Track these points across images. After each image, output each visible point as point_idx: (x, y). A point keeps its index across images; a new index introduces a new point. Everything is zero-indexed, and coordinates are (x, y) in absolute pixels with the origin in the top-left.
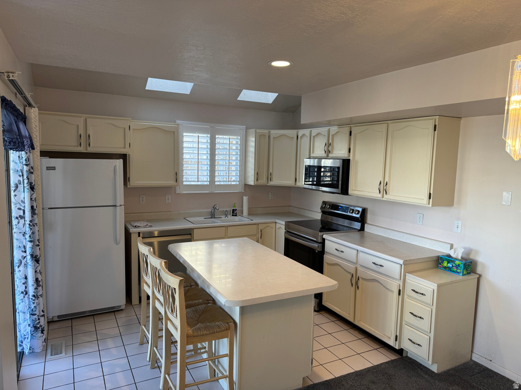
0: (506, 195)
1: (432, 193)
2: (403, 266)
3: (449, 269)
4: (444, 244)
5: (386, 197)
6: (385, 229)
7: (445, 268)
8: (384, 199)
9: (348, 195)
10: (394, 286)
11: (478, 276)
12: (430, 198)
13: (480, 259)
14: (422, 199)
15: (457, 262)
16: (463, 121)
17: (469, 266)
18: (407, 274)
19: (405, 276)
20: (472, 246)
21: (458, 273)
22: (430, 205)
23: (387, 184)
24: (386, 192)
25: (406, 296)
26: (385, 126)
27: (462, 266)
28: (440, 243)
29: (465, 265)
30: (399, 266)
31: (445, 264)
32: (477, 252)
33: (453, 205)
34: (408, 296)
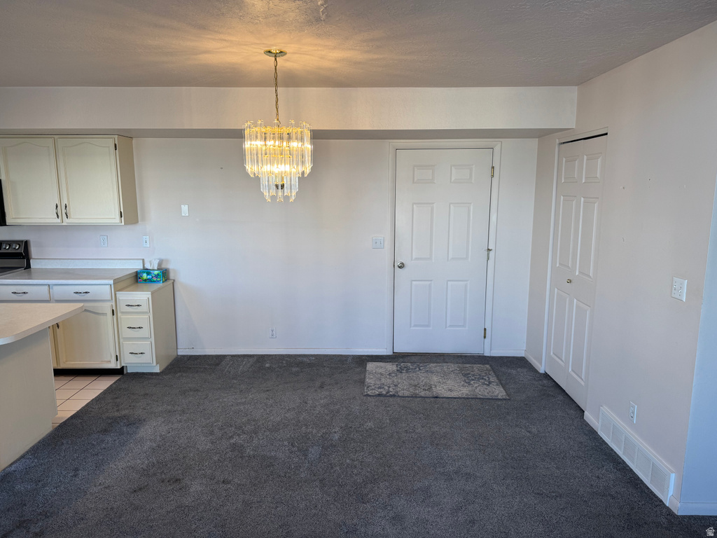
0: (185, 208)
1: (122, 211)
2: (112, 286)
3: (149, 281)
4: (136, 261)
5: (66, 222)
6: (62, 260)
7: (145, 280)
8: (63, 224)
9: (6, 225)
10: (107, 308)
11: (171, 282)
12: (121, 217)
13: (170, 266)
14: (114, 218)
15: (156, 272)
16: (134, 141)
17: (165, 274)
18: (117, 293)
19: (115, 294)
20: (163, 257)
21: (158, 281)
22: (123, 224)
23: (66, 207)
24: (67, 215)
25: (119, 314)
26: (51, 141)
27: (161, 274)
28: (131, 261)
29: (163, 273)
30: (108, 287)
31: (145, 276)
32: (167, 261)
33: (138, 222)
34: (122, 313)
